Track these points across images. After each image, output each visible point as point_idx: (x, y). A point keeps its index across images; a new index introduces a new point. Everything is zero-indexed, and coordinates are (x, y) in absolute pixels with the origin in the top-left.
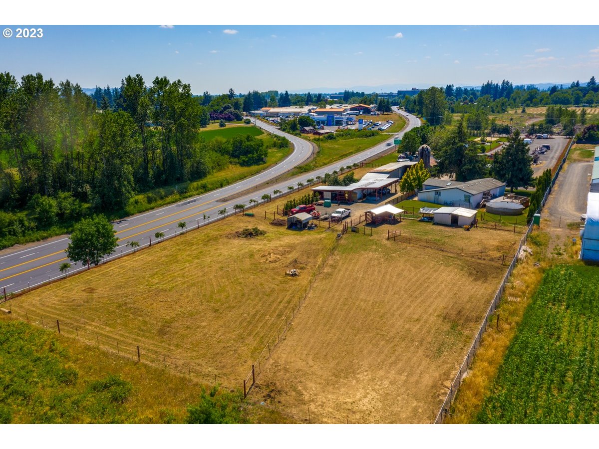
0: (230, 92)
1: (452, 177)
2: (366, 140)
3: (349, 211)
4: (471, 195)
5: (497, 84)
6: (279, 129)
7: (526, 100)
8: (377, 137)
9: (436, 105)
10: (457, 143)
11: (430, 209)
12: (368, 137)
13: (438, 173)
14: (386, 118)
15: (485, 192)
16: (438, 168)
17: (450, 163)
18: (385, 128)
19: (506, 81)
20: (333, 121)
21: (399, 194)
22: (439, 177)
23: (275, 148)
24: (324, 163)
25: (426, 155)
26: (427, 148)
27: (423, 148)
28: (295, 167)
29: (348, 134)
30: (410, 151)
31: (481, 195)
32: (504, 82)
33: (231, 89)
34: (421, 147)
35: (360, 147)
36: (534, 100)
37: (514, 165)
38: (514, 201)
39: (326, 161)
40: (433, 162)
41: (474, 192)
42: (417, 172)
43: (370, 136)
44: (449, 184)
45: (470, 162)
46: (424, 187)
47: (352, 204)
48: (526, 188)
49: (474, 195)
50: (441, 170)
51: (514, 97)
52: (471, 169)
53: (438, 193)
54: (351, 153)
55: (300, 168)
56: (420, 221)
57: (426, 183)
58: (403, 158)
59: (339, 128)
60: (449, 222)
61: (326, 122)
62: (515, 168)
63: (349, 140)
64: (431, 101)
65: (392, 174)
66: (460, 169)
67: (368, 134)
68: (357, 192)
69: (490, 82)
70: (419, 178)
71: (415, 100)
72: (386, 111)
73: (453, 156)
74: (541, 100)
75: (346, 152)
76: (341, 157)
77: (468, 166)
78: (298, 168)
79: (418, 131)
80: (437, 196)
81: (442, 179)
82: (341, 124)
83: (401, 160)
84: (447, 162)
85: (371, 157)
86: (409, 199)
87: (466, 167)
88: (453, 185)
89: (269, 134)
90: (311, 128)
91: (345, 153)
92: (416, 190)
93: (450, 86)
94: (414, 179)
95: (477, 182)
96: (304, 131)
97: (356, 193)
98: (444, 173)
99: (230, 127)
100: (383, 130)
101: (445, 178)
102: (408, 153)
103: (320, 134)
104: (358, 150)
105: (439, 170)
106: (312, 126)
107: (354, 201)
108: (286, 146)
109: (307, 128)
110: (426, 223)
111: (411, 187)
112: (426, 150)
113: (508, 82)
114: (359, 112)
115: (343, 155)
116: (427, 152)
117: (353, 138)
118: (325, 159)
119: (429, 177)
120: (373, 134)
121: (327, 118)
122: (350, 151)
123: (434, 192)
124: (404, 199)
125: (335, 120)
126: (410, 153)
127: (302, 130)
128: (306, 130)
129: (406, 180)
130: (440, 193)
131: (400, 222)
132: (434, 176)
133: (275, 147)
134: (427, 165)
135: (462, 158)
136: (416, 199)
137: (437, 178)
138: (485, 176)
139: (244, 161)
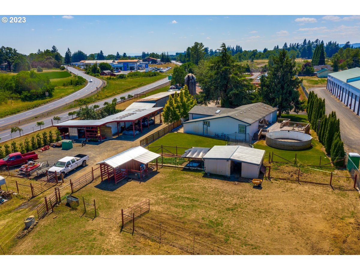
0: (53, 48)
1: (219, 104)
2: (149, 78)
3: (84, 158)
4: (247, 125)
5: (233, 48)
6: (85, 73)
7: (252, 56)
8: (157, 77)
9: (199, 55)
10: (221, 68)
11: (199, 148)
12: (151, 76)
13: (205, 100)
14: (166, 66)
15: (260, 120)
16: (204, 95)
17: (216, 88)
18: (164, 71)
19: (238, 46)
20: (128, 67)
21: (164, 125)
22: (206, 104)
23: (71, 86)
24: (106, 96)
25: (192, 83)
26: (193, 77)
27: (188, 76)
28: (75, 101)
29: (136, 75)
30: (179, 83)
31: (257, 124)
32: (237, 46)
33: (54, 46)
34: (187, 76)
35: (143, 83)
36: (256, 55)
37: (282, 87)
38: (296, 129)
39: (108, 95)
40: (198, 90)
41: (250, 121)
42: (182, 98)
43: (153, 76)
44: (218, 111)
45: (236, 87)
46: (190, 116)
47: (103, 142)
48: (297, 112)
49: (250, 125)
50: (207, 97)
51: (245, 54)
52: (237, 94)
53: (206, 123)
54: (134, 88)
55: (80, 101)
56: (184, 169)
57: (192, 111)
58: (174, 88)
59: (131, 72)
60: (228, 173)
61: (123, 68)
62: (285, 91)
63: (137, 79)
64: (195, 52)
65: (158, 103)
66: (227, 95)
67: (151, 75)
68: (110, 126)
69: (229, 47)
70: (184, 105)
71: (185, 54)
72: (167, 62)
73: (219, 81)
74: (260, 56)
75: (130, 86)
76: (124, 90)
77: (235, 91)
78: (78, 101)
79: (186, 67)
80: (205, 126)
81: (209, 105)
82: (134, 69)
83: (172, 91)
84: (213, 87)
85: (148, 90)
86: (173, 132)
87: (234, 92)
88: (223, 112)
89: (75, 76)
90: (109, 71)
91: (129, 88)
92: (182, 119)
93: (206, 48)
94: (178, 107)
95: (249, 108)
96: (103, 74)
97: (110, 128)
98: (211, 99)
99: (46, 72)
100: (163, 72)
101: (212, 104)
102: (178, 85)
103: (115, 75)
104: (140, 85)
105: (205, 97)
106: (110, 70)
107: (106, 138)
108: (81, 84)
109: (106, 72)
110: (193, 173)
111: (175, 117)
112: (191, 78)
113: (239, 47)
114: (149, 62)
115: (127, 89)
116: (193, 81)
117: (140, 77)
118: (108, 93)
119: (196, 105)
120: (155, 75)
121: (124, 65)
122: (133, 86)
123: (202, 123)
124: (169, 132)
125: (129, 66)
126: (180, 85)
127: (101, 73)
128: (105, 73)
129: (168, 108)
130: (209, 123)
131: (156, 173)
132: (200, 103)
133: (71, 84)
134: (192, 92)
135: (227, 83)
136: (181, 130)
137: (203, 105)
138: (253, 101)
139: (26, 96)
